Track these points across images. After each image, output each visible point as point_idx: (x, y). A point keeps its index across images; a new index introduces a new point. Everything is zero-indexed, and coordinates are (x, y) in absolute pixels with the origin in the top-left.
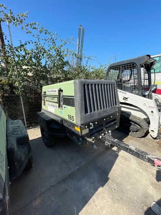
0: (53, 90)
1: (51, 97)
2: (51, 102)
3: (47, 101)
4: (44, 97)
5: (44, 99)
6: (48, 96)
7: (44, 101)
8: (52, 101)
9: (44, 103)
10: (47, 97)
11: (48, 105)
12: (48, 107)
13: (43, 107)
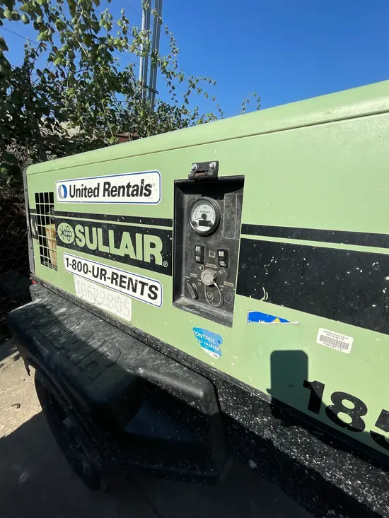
0: (116, 182)
1: (98, 225)
2: (96, 253)
3: (60, 243)
4: (39, 220)
5: (42, 231)
6: (73, 219)
7: (43, 242)
8: (103, 249)
9: (44, 252)
10: (64, 226)
11: (75, 265)
12: (76, 279)
13: (39, 270)
